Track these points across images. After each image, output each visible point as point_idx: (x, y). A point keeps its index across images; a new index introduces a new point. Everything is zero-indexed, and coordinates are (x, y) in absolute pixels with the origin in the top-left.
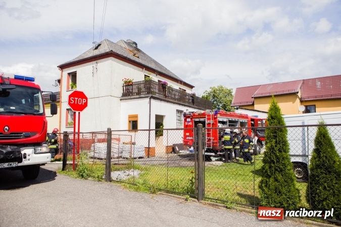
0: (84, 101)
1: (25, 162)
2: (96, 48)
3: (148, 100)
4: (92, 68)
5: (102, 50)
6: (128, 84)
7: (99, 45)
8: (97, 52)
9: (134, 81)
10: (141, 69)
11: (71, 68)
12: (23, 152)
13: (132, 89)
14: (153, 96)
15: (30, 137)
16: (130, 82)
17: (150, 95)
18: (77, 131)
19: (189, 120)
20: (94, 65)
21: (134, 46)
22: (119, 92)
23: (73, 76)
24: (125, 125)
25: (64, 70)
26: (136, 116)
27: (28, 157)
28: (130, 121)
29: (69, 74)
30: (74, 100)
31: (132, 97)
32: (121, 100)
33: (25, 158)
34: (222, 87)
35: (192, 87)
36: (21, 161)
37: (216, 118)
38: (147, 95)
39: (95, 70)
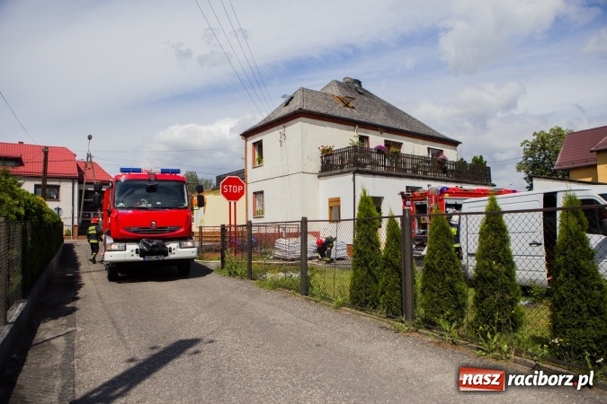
0: (240, 188)
1: (171, 256)
2: (287, 104)
3: (351, 176)
4: (279, 135)
5: (294, 106)
6: (327, 153)
7: (292, 98)
8: (286, 111)
9: (334, 149)
10: (352, 128)
11: (256, 135)
12: (168, 246)
13: (333, 161)
14: (360, 169)
15: (174, 231)
16: (328, 150)
17: (355, 168)
18: (233, 223)
19: (408, 203)
20: (281, 130)
21: (354, 88)
22: (316, 165)
23: (259, 145)
24: (324, 214)
25: (249, 139)
26: (338, 200)
27: (173, 251)
28: (331, 208)
29: (254, 144)
30: (228, 188)
31: (333, 172)
32: (319, 177)
33: (170, 251)
34: (559, 129)
35: (454, 144)
36: (167, 255)
37: (442, 200)
38: (350, 169)
39: (283, 137)
